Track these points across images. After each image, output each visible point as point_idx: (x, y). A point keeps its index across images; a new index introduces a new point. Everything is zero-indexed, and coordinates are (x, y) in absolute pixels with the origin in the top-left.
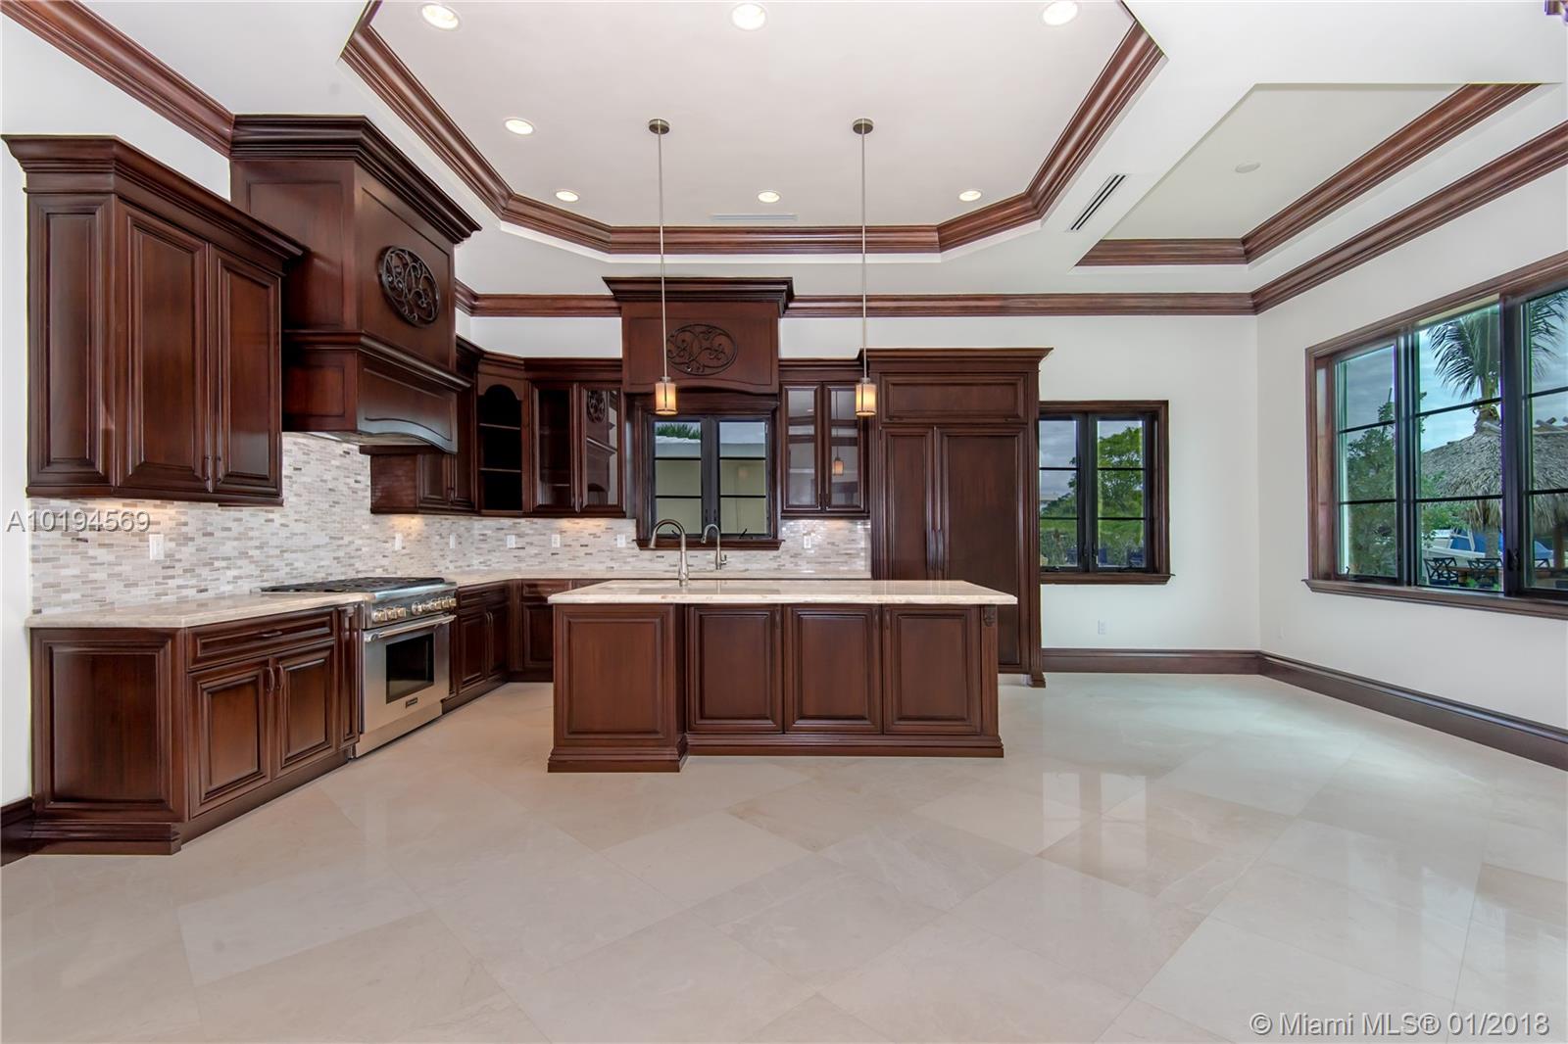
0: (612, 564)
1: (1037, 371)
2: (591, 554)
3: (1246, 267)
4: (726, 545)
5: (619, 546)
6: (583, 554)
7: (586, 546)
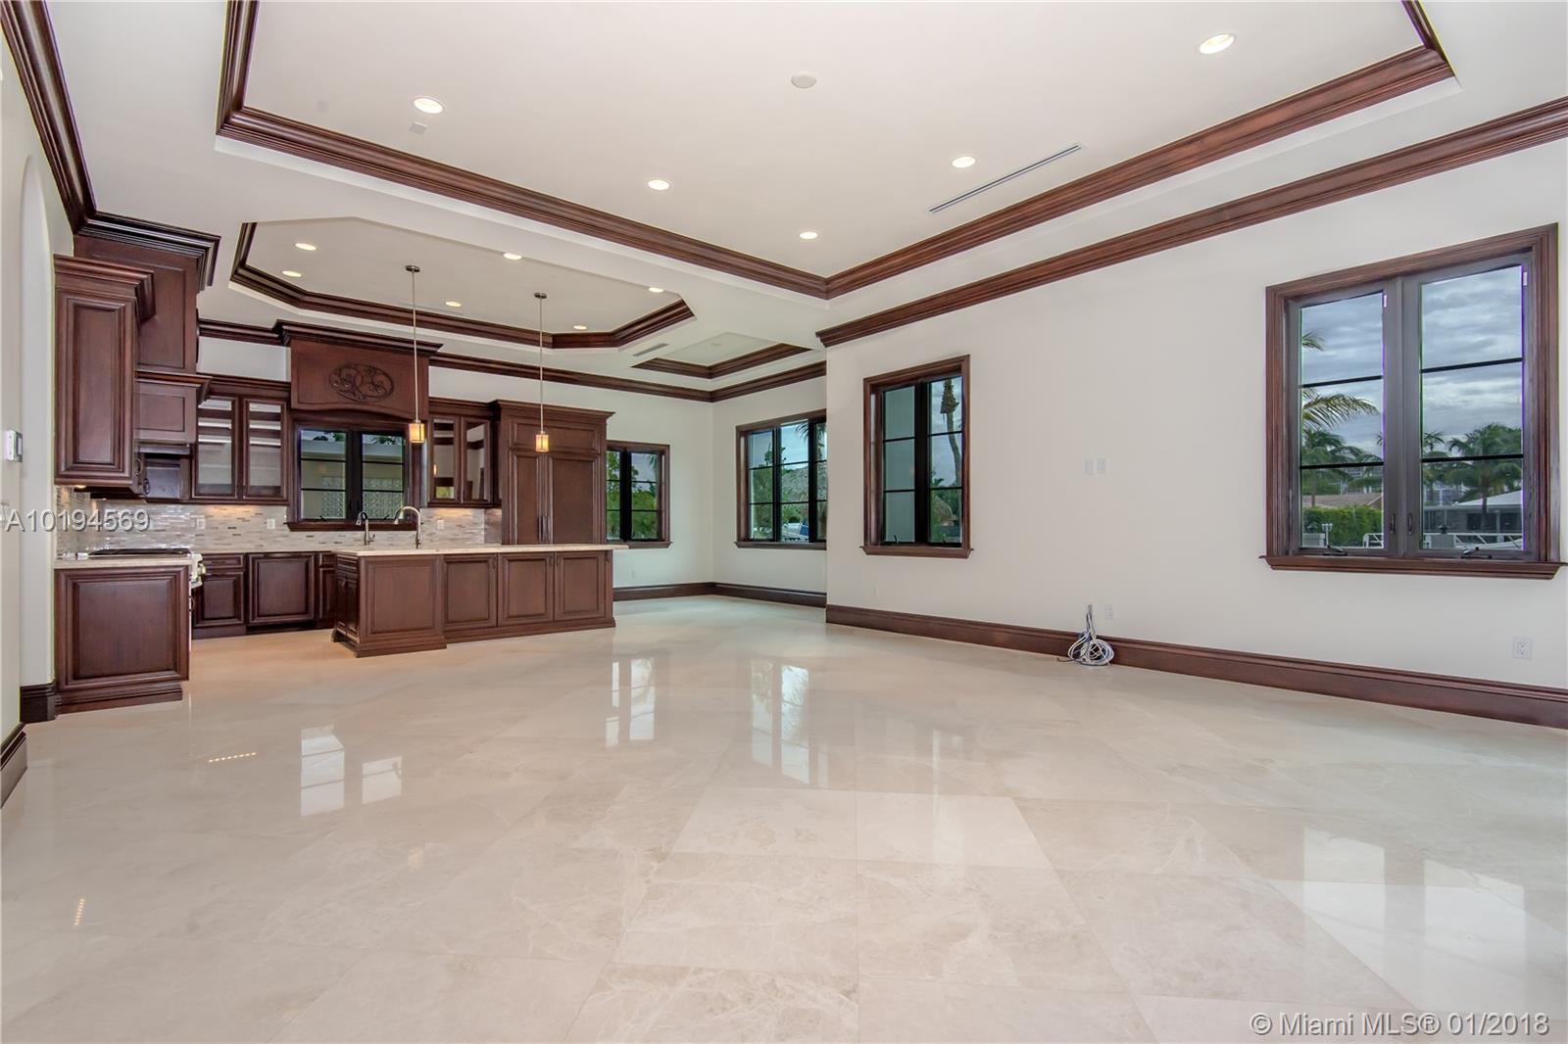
0: (262, 542)
1: (606, 424)
2: (239, 535)
3: (709, 380)
4: (373, 528)
5: (269, 528)
6: (231, 535)
7: (235, 528)
